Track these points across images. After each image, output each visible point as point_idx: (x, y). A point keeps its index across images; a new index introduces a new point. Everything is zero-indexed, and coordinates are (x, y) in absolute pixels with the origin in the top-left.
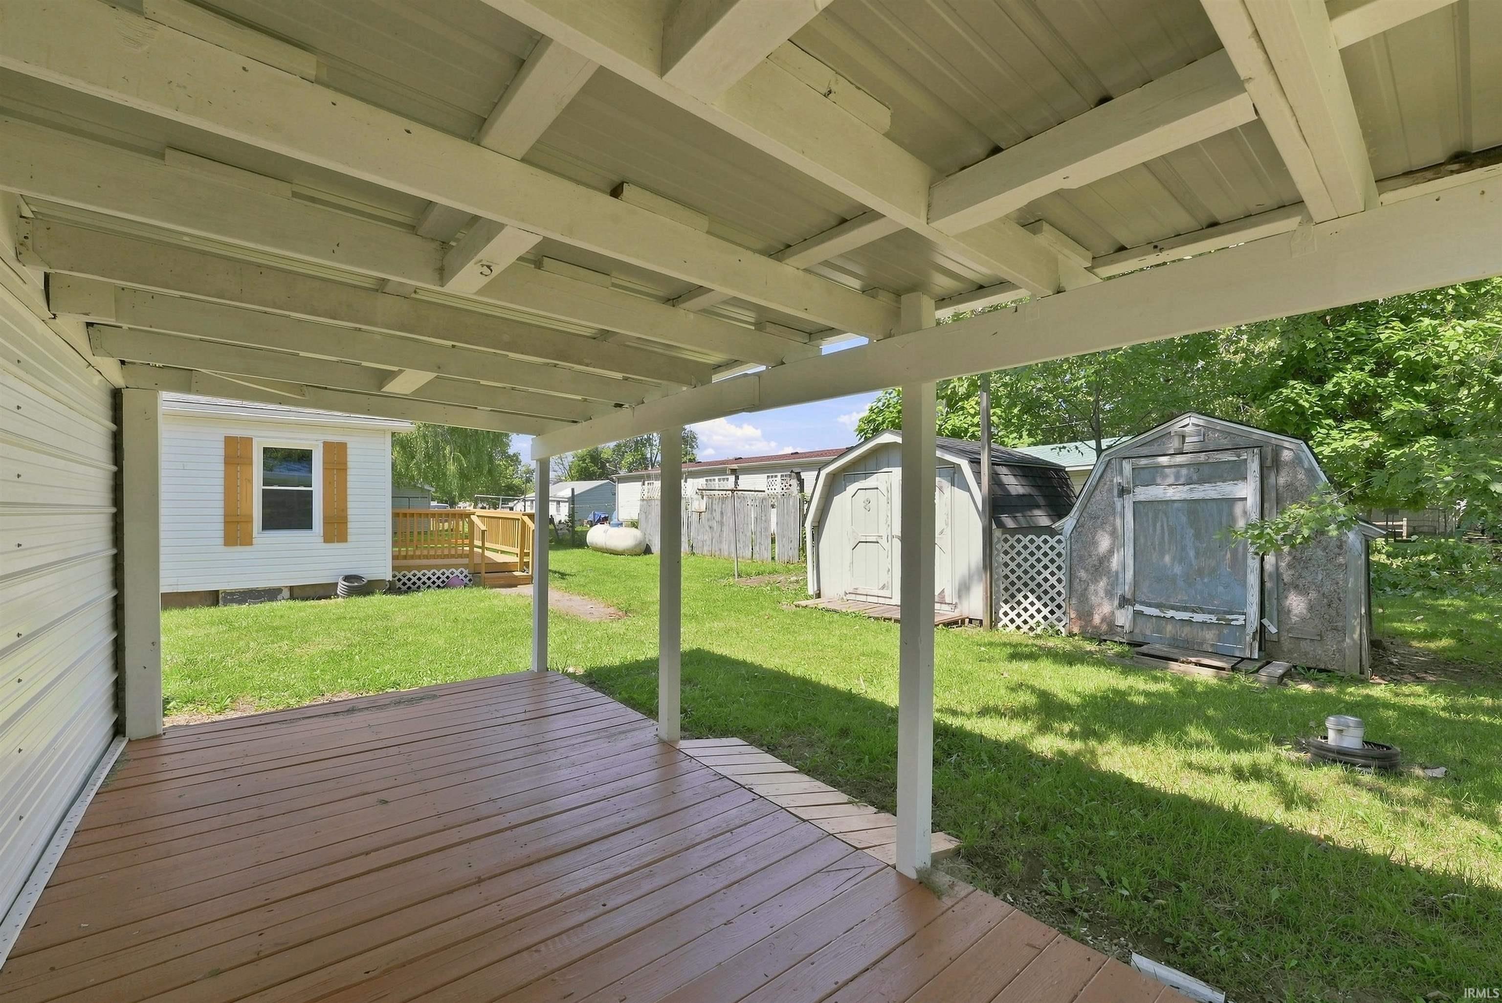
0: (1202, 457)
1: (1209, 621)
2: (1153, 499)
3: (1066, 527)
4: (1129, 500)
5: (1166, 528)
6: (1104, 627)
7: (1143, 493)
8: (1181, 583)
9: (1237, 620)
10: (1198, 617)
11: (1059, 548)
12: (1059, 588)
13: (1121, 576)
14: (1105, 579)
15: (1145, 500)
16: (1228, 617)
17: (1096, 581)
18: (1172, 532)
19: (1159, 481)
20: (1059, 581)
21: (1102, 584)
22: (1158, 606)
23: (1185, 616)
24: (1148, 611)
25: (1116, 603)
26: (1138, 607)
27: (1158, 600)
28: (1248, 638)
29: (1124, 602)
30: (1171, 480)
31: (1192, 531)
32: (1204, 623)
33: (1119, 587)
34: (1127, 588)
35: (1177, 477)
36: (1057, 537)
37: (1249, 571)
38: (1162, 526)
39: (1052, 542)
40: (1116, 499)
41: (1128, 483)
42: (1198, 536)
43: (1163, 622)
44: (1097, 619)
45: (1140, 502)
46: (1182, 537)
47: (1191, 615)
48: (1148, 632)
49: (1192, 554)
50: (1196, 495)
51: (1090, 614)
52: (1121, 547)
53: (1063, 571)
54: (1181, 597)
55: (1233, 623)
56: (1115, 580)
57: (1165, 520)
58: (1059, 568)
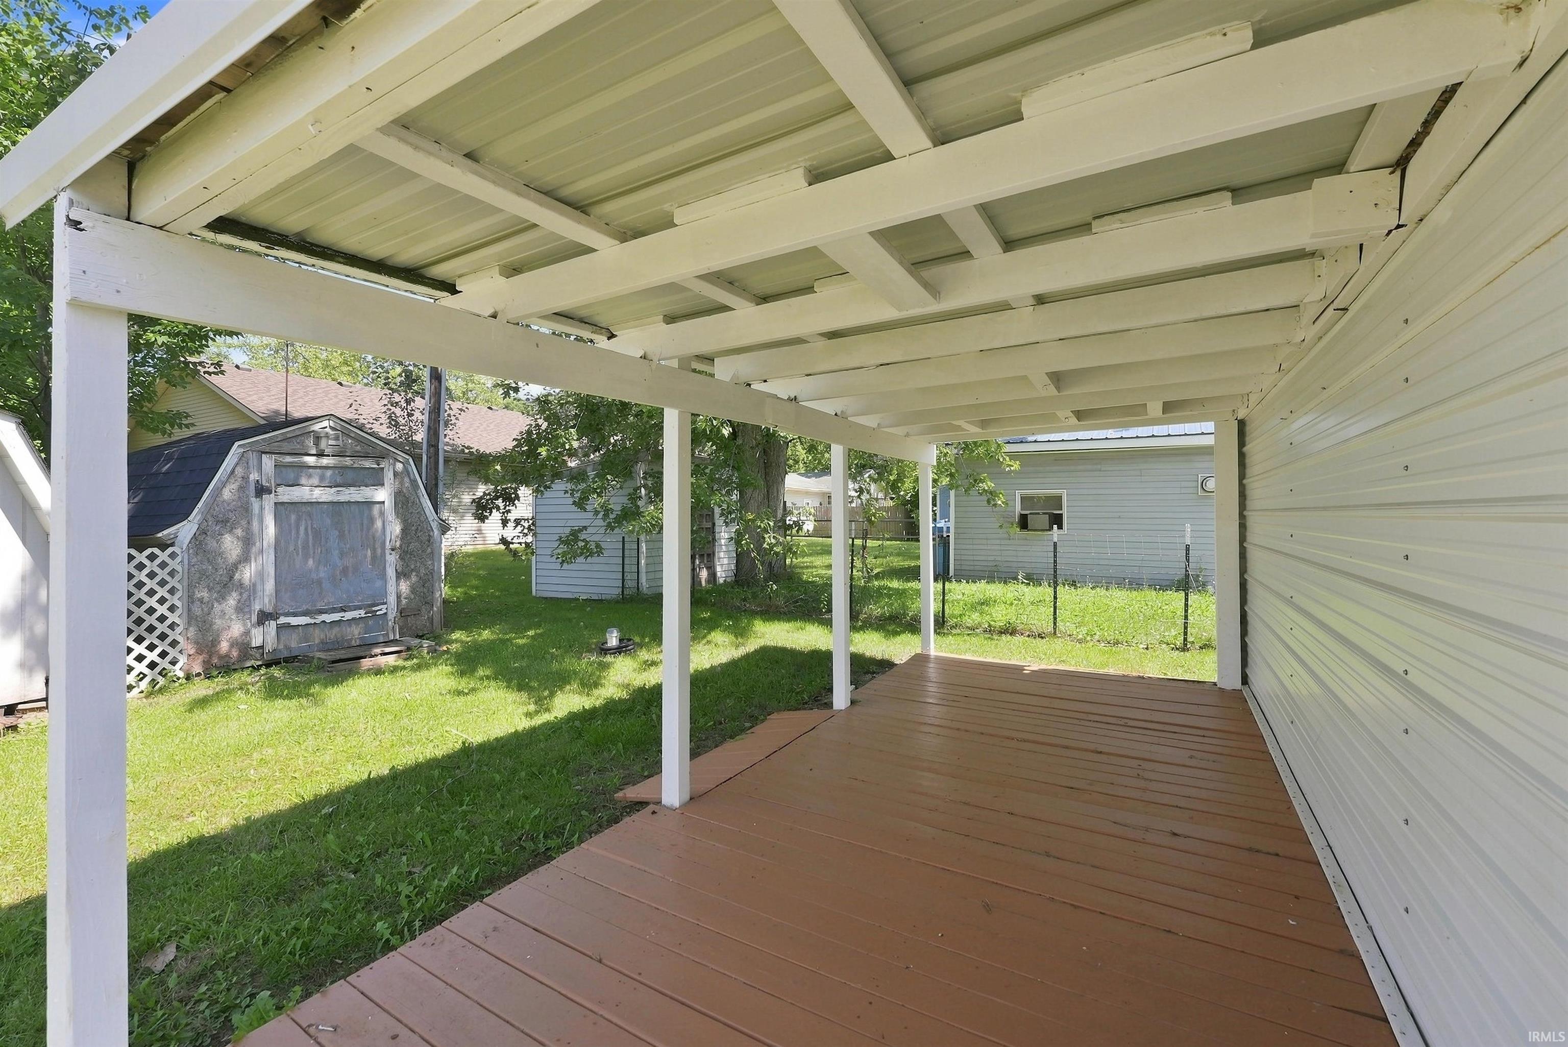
0: (348, 461)
1: (358, 616)
2: (296, 500)
3: (181, 535)
4: (269, 501)
5: (310, 532)
6: (235, 653)
7: (287, 494)
8: (326, 585)
9: (381, 610)
10: (349, 615)
11: (173, 564)
12: (172, 618)
13: (259, 587)
14: (234, 594)
15: (288, 501)
16: (373, 609)
17: (222, 597)
18: (317, 534)
19: (303, 481)
20: (172, 609)
21: (232, 601)
22: (304, 614)
23: (336, 617)
24: (294, 621)
25: (254, 618)
26: (283, 620)
27: (304, 607)
28: (390, 623)
29: (264, 617)
30: (315, 481)
31: (337, 533)
32: (353, 619)
33: (257, 601)
34: (266, 600)
35: (322, 478)
36: (170, 550)
37: (387, 565)
38: (306, 529)
39: (163, 556)
40: (253, 499)
41: (269, 481)
42: (342, 536)
43: (311, 629)
44: (224, 646)
45: (282, 503)
46: (327, 539)
47: (342, 614)
48: (294, 645)
49: (336, 553)
50: (342, 498)
51: (215, 642)
52: (259, 554)
53: (178, 595)
54: (330, 599)
55: (378, 613)
56: (249, 592)
57: (309, 523)
58: (172, 591)
